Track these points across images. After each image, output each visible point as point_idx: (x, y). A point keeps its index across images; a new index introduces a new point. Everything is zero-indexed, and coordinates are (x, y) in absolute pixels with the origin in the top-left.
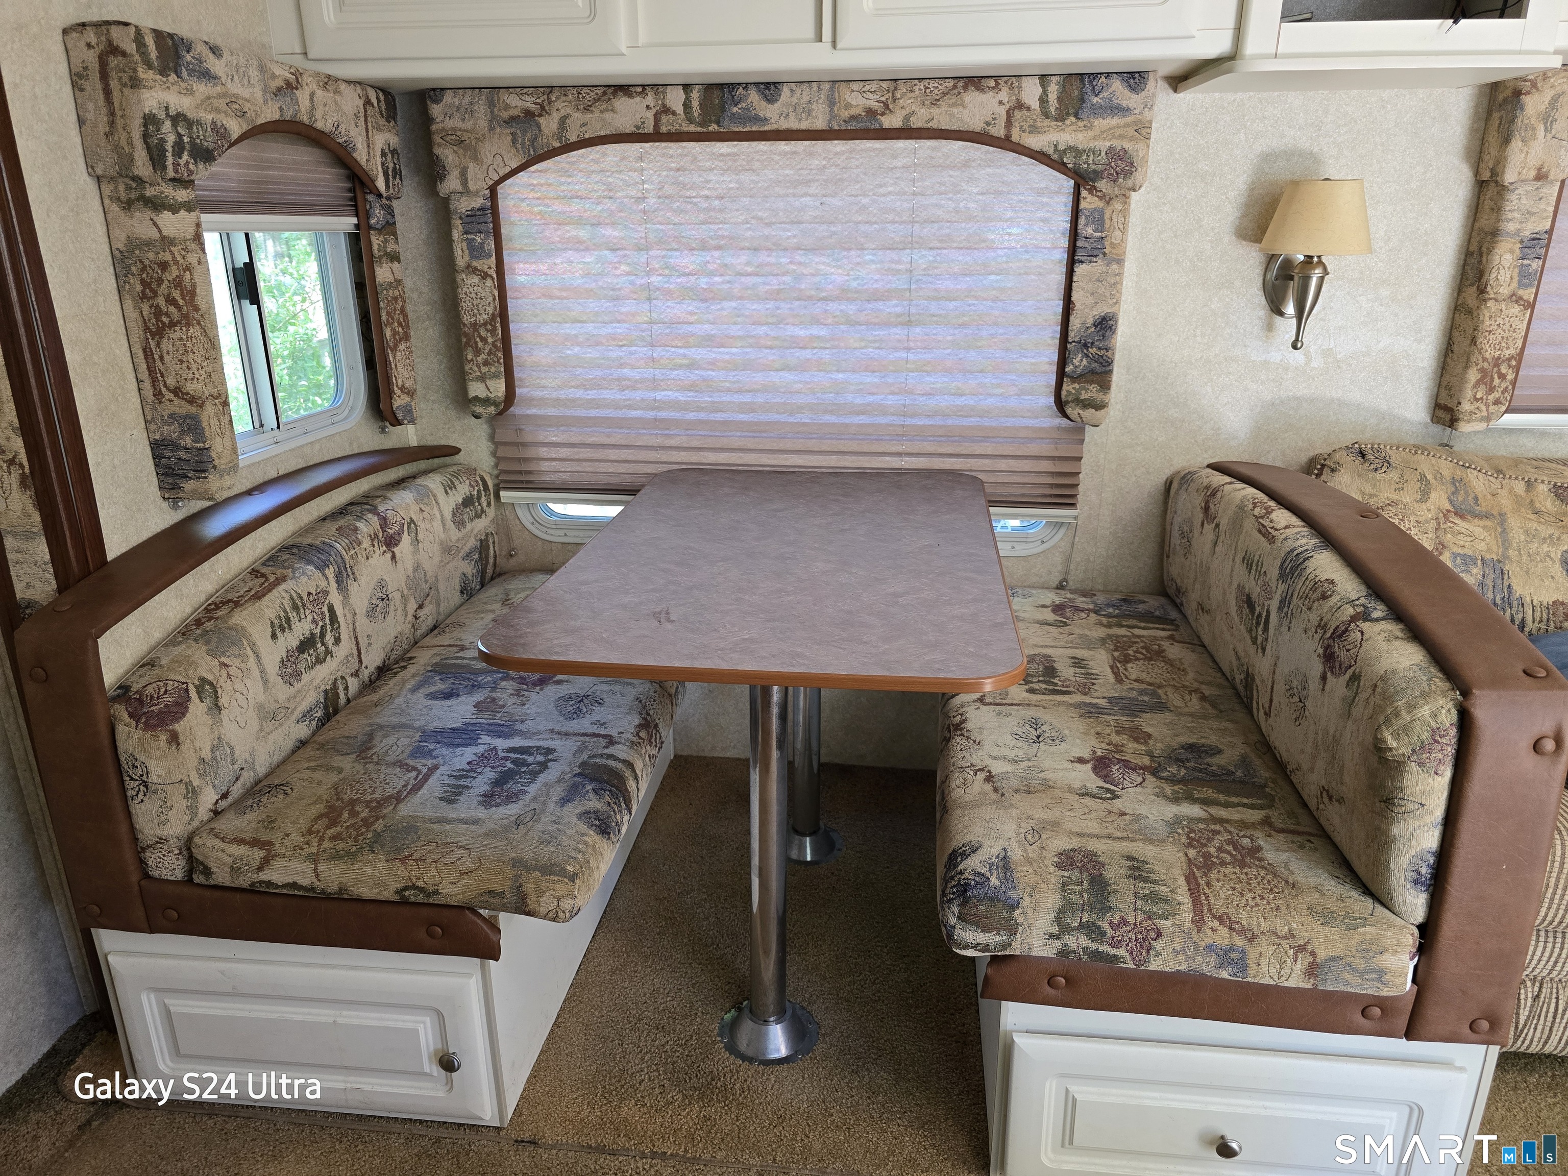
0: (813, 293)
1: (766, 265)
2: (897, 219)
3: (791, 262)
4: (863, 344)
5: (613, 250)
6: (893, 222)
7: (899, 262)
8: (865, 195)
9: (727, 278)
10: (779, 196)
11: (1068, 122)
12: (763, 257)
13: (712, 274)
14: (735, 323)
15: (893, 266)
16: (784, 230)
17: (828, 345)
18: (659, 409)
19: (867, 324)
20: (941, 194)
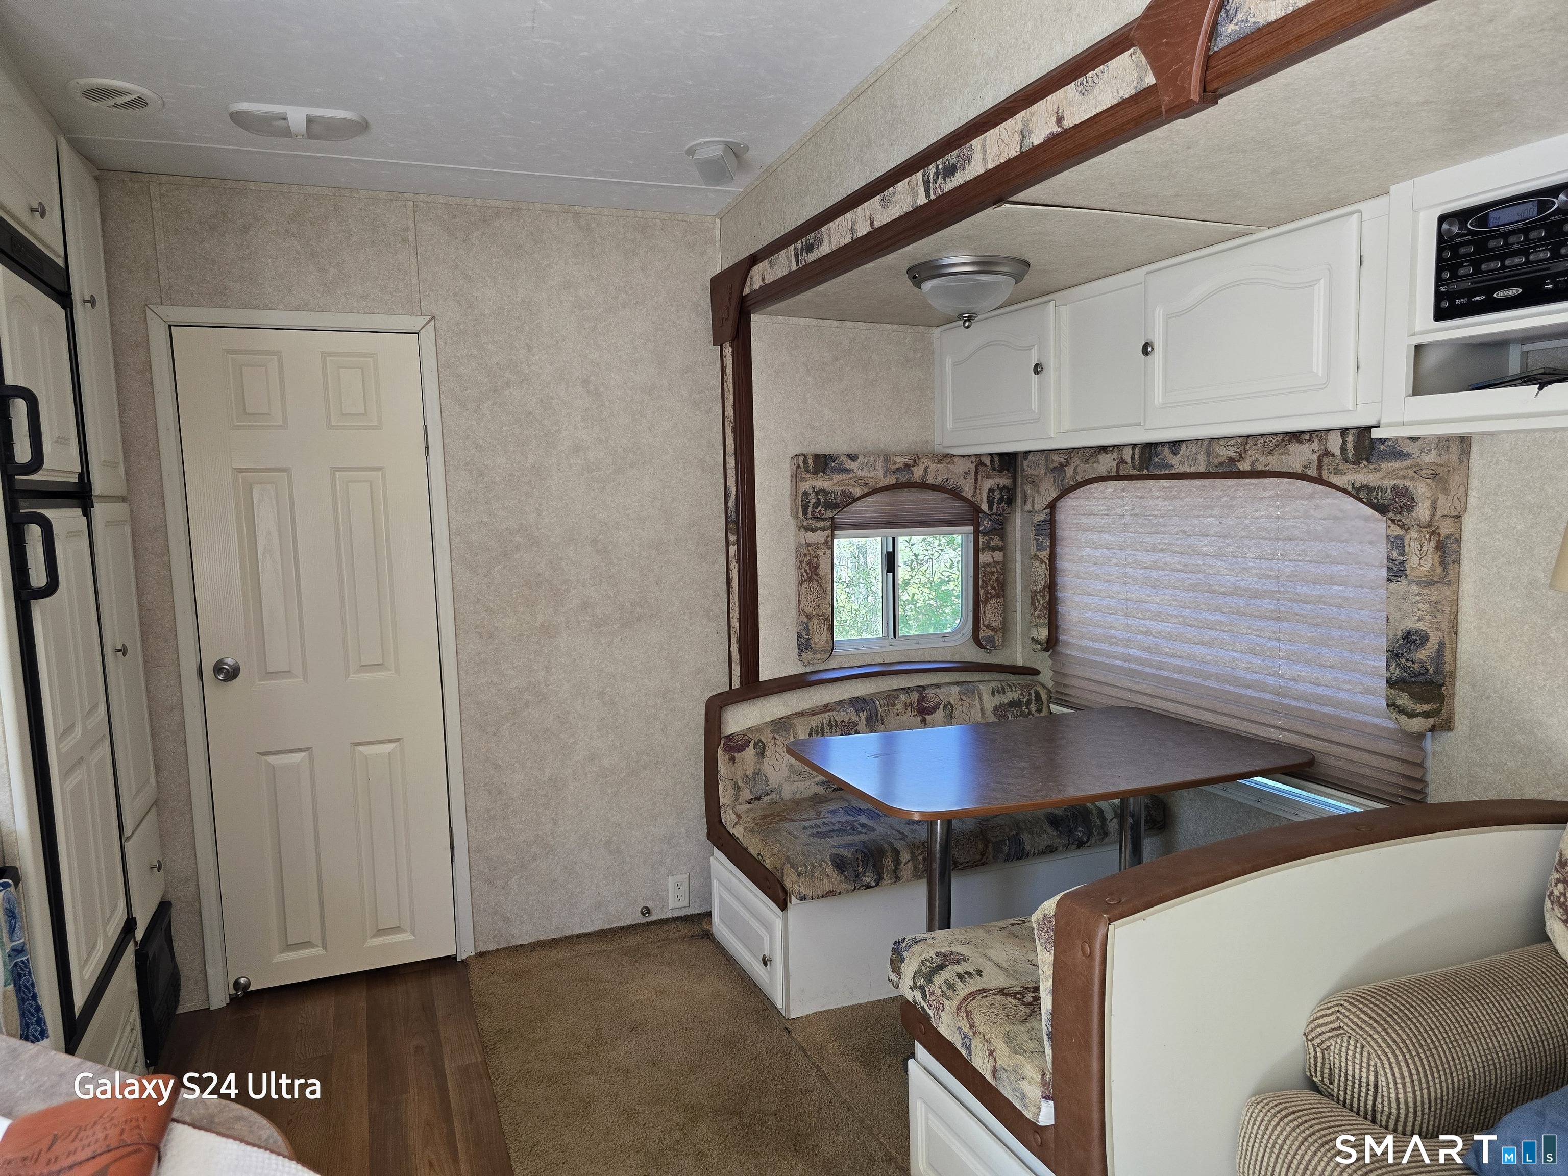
0: (1217, 588)
1: (1189, 565)
2: (1267, 536)
3: (1204, 564)
4: (1249, 631)
5: (1108, 549)
6: (1265, 539)
7: (1271, 569)
8: (1246, 517)
9: (1167, 572)
10: (1195, 516)
11: (1362, 465)
12: (1186, 559)
13: (1157, 569)
14: (1170, 605)
15: (1267, 572)
16: (1198, 540)
17: (1226, 629)
18: (1129, 661)
19: (1251, 615)
20: (1295, 518)
